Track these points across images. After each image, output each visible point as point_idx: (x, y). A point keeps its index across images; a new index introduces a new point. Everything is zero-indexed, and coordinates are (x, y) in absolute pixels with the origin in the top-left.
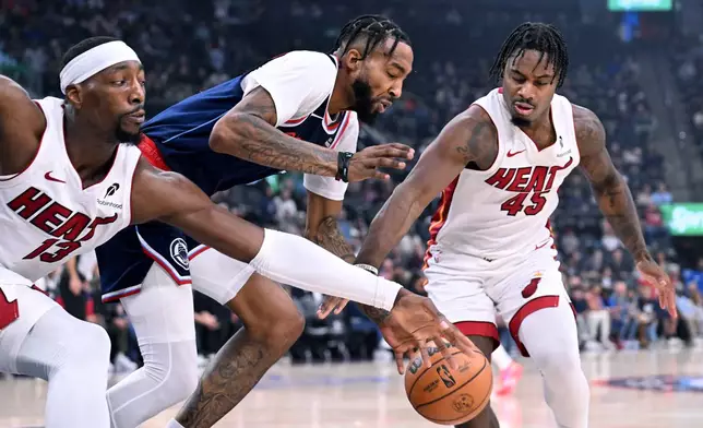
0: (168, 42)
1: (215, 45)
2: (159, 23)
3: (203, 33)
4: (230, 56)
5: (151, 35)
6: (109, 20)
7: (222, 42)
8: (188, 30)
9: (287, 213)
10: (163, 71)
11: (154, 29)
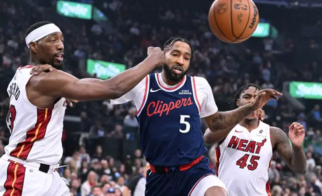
0: (238, 65)
1: (265, 67)
2: (231, 54)
3: (258, 59)
4: (274, 73)
5: (227, 61)
6: (203, 53)
7: (269, 65)
8: (249, 58)
9: (310, 165)
10: (234, 82)
11: (229, 57)
